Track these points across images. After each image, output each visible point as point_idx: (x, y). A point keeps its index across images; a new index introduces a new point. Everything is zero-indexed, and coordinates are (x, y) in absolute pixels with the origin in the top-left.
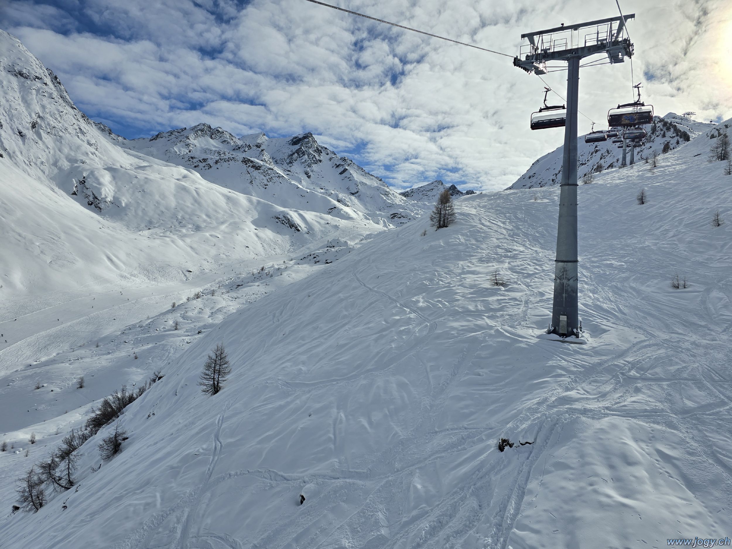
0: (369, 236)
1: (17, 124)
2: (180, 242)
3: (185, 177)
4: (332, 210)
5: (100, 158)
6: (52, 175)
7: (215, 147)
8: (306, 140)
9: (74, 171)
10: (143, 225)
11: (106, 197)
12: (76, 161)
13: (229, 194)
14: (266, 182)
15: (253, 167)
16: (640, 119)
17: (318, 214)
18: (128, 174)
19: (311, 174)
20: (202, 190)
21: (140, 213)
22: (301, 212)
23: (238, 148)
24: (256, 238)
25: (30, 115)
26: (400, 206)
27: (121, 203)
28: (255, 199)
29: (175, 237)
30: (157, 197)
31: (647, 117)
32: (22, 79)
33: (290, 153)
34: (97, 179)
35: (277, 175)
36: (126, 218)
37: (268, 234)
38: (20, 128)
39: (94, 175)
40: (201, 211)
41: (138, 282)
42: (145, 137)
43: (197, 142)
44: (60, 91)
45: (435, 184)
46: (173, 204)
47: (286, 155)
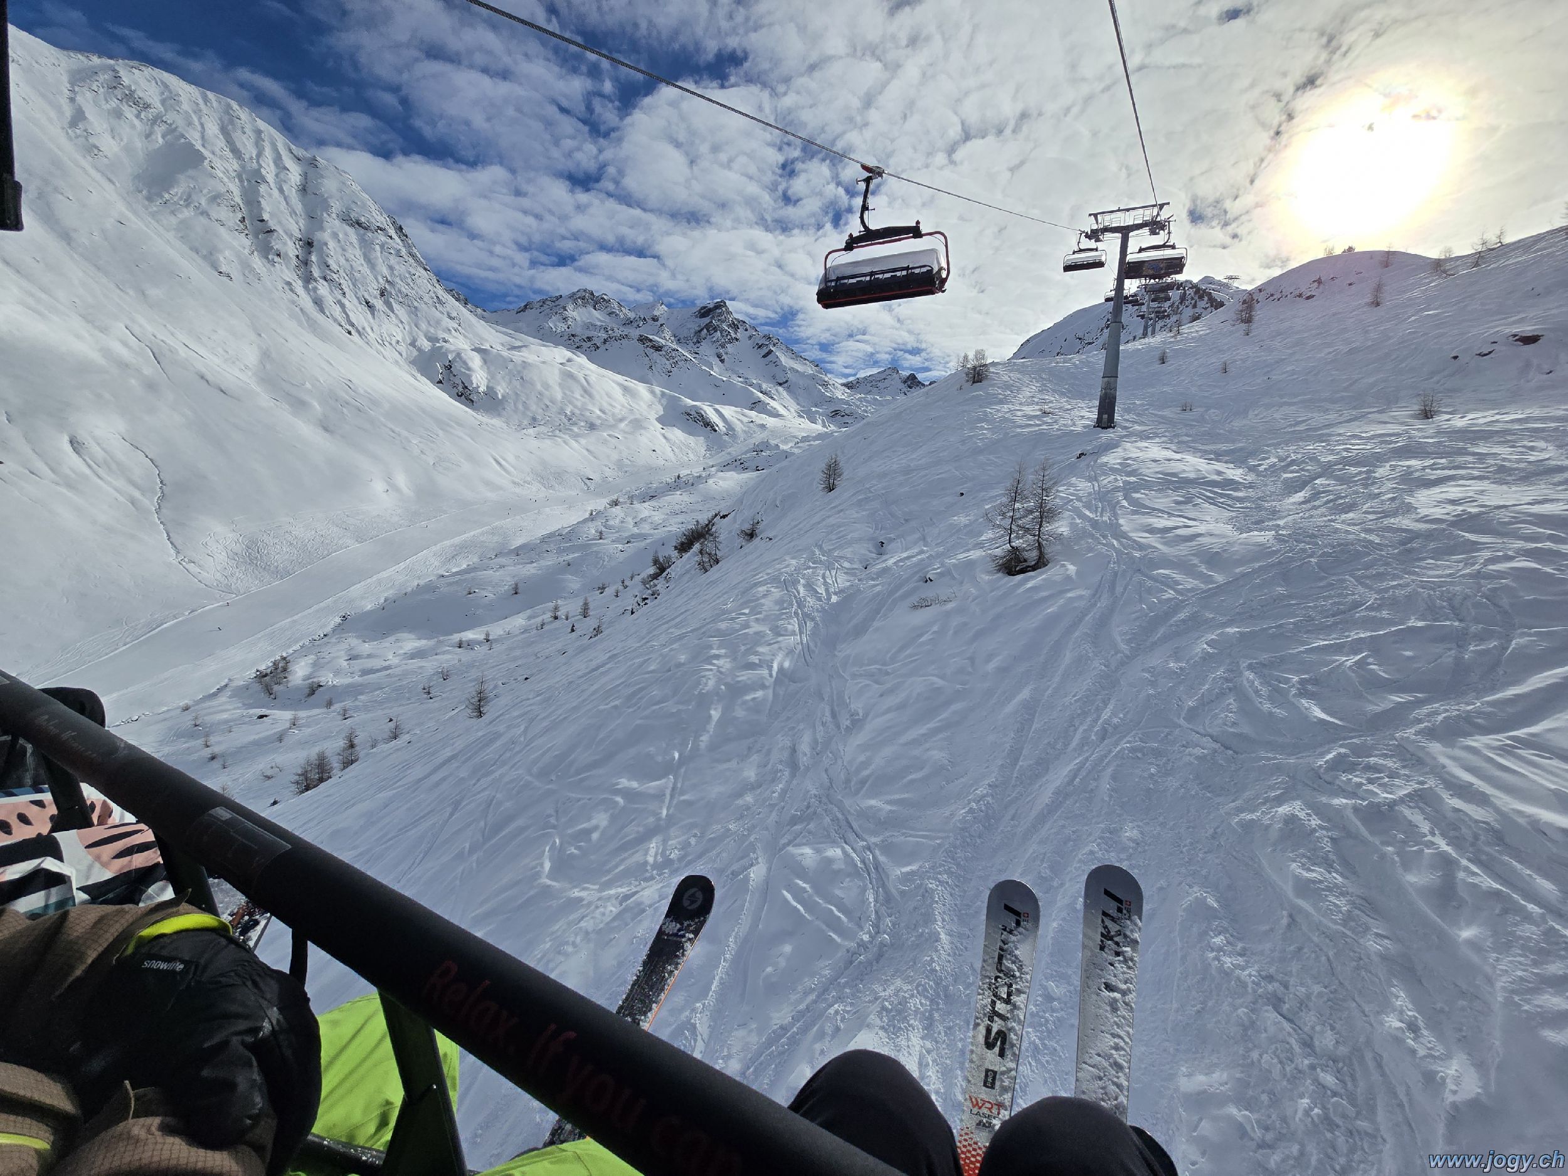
0: (805, 439)
1: (362, 292)
2: (573, 443)
3: (569, 360)
4: (755, 405)
5: (465, 337)
6: (412, 359)
7: (600, 320)
8: (719, 311)
9: (436, 353)
10: (526, 422)
11: (479, 387)
12: (437, 340)
13: (626, 384)
14: (669, 367)
15: (653, 347)
17: (739, 409)
18: (502, 356)
19: (724, 357)
20: (593, 378)
21: (520, 407)
22: (717, 406)
23: (629, 322)
24: (664, 441)
25: (377, 280)
26: (843, 401)
27: (496, 394)
28: (658, 390)
29: (567, 437)
30: (539, 387)
32: (362, 231)
33: (698, 329)
34: (465, 363)
35: (683, 358)
36: (504, 413)
37: (677, 434)
38: (367, 297)
39: (461, 358)
40: (594, 404)
41: (535, 490)
42: (511, 307)
43: (577, 315)
44: (408, 247)
45: (887, 373)
46: (559, 396)
47: (693, 331)
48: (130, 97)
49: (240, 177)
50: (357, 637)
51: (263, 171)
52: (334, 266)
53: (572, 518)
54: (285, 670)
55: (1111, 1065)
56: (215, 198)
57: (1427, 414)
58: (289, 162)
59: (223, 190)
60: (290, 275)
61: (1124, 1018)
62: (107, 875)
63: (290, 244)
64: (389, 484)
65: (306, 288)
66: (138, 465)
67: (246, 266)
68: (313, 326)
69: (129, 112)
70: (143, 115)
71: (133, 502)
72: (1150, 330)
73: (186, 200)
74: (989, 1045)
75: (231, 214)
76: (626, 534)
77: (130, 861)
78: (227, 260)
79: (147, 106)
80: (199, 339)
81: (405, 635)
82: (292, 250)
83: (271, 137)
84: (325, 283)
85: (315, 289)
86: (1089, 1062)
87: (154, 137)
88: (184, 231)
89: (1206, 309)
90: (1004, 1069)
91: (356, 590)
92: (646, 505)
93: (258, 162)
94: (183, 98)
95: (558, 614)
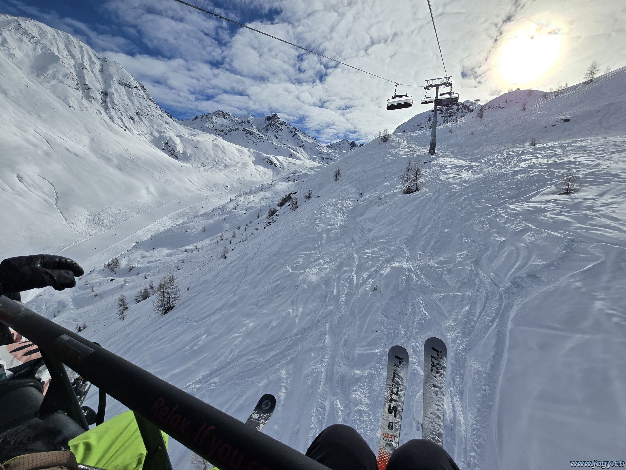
0: (312, 169)
1: (129, 113)
2: (220, 173)
3: (215, 139)
4: (291, 155)
5: (172, 131)
6: (151, 140)
7: (226, 123)
8: (274, 118)
9: (161, 138)
10: (199, 165)
11: (179, 151)
12: (161, 132)
13: (239, 148)
14: (256, 141)
15: (249, 133)
16: (451, 102)
17: (285, 157)
18: (188, 138)
19: (278, 136)
20: (226, 146)
21: (197, 159)
22: (276, 157)
23: (238, 123)
24: (255, 170)
25: (135, 108)
26: (326, 153)
27: (187, 154)
28: (252, 150)
29: (216, 170)
30: (204, 151)
31: (454, 101)
32: (127, 88)
33: (267, 125)
34: (173, 141)
35: (261, 137)
36: (191, 161)
37: (261, 168)
38: (131, 115)
39: (171, 140)
40: (226, 157)
41: (206, 192)
42: (188, 118)
43: (217, 121)
44: (147, 94)
45: (344, 141)
46: (212, 154)
47: (264, 126)
48: (25, 33)
49: (75, 66)
50: (143, 250)
51: (85, 64)
52: (117, 103)
53: (222, 202)
54: (117, 263)
55: (436, 417)
56: (66, 76)
57: (533, 145)
58: (95, 59)
59: (69, 72)
60: (99, 107)
61: (441, 398)
62: (20, 363)
63: (98, 94)
64: (147, 191)
65: (106, 112)
66: (46, 187)
67: (81, 104)
68: (110, 128)
69: (26, 39)
70: (31, 40)
71: (46, 201)
72: (446, 121)
73: (53, 77)
74: (390, 412)
75: (73, 82)
76: (246, 207)
77: (30, 357)
78: (72, 101)
79: (33, 37)
80: (64, 134)
81: (162, 248)
82: (99, 97)
83: (87, 49)
84: (114, 110)
85: (110, 113)
86: (427, 416)
87: (37, 50)
88: (53, 89)
89: (467, 112)
90: (396, 421)
91: (139, 233)
92: (252, 196)
93: (82, 60)
94: (48, 33)
95: (223, 238)
